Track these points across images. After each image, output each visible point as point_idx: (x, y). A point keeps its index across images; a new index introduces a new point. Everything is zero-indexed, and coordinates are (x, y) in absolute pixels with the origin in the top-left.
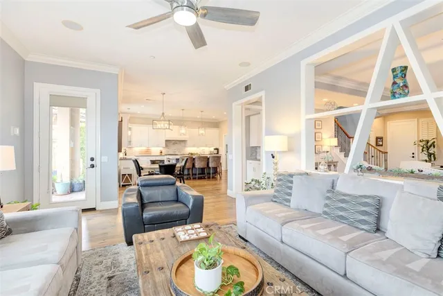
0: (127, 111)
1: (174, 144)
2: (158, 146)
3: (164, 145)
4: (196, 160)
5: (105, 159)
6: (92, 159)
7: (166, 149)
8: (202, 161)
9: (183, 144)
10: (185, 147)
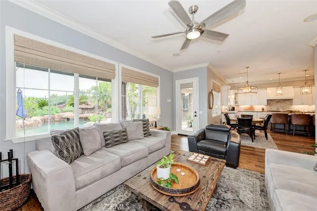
0: (232, 82)
1: (277, 102)
2: (260, 104)
3: (266, 103)
4: (293, 117)
5: (201, 113)
6: (196, 112)
7: (269, 107)
8: (301, 118)
9: (288, 103)
10: (292, 105)
